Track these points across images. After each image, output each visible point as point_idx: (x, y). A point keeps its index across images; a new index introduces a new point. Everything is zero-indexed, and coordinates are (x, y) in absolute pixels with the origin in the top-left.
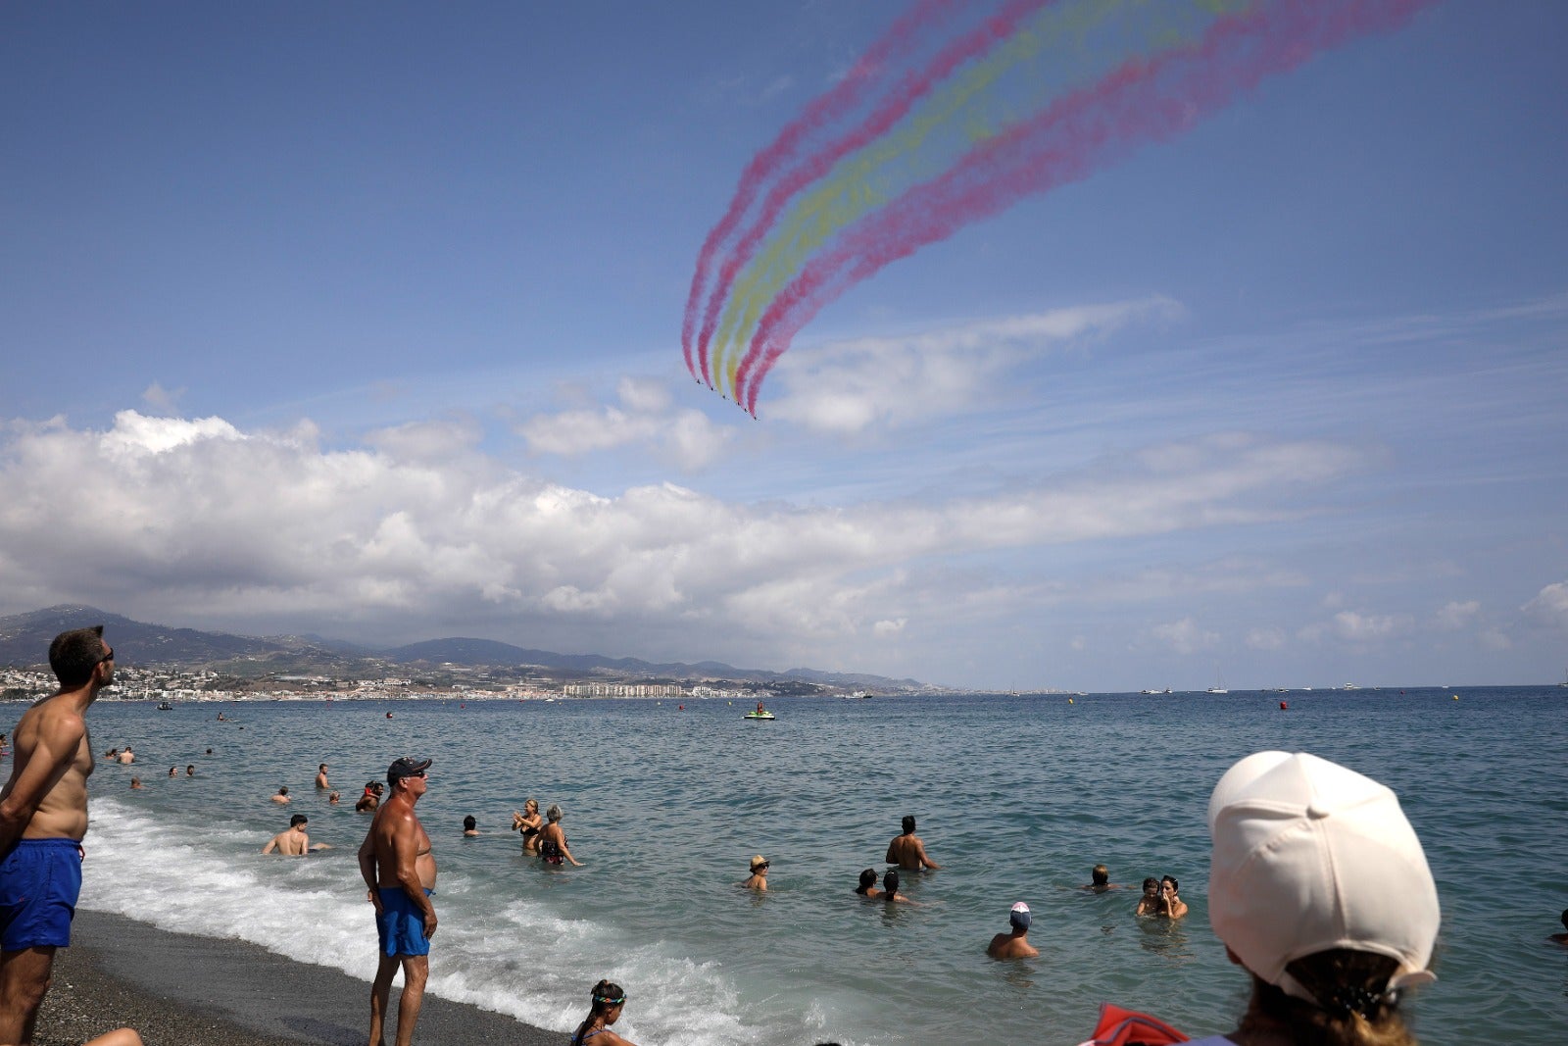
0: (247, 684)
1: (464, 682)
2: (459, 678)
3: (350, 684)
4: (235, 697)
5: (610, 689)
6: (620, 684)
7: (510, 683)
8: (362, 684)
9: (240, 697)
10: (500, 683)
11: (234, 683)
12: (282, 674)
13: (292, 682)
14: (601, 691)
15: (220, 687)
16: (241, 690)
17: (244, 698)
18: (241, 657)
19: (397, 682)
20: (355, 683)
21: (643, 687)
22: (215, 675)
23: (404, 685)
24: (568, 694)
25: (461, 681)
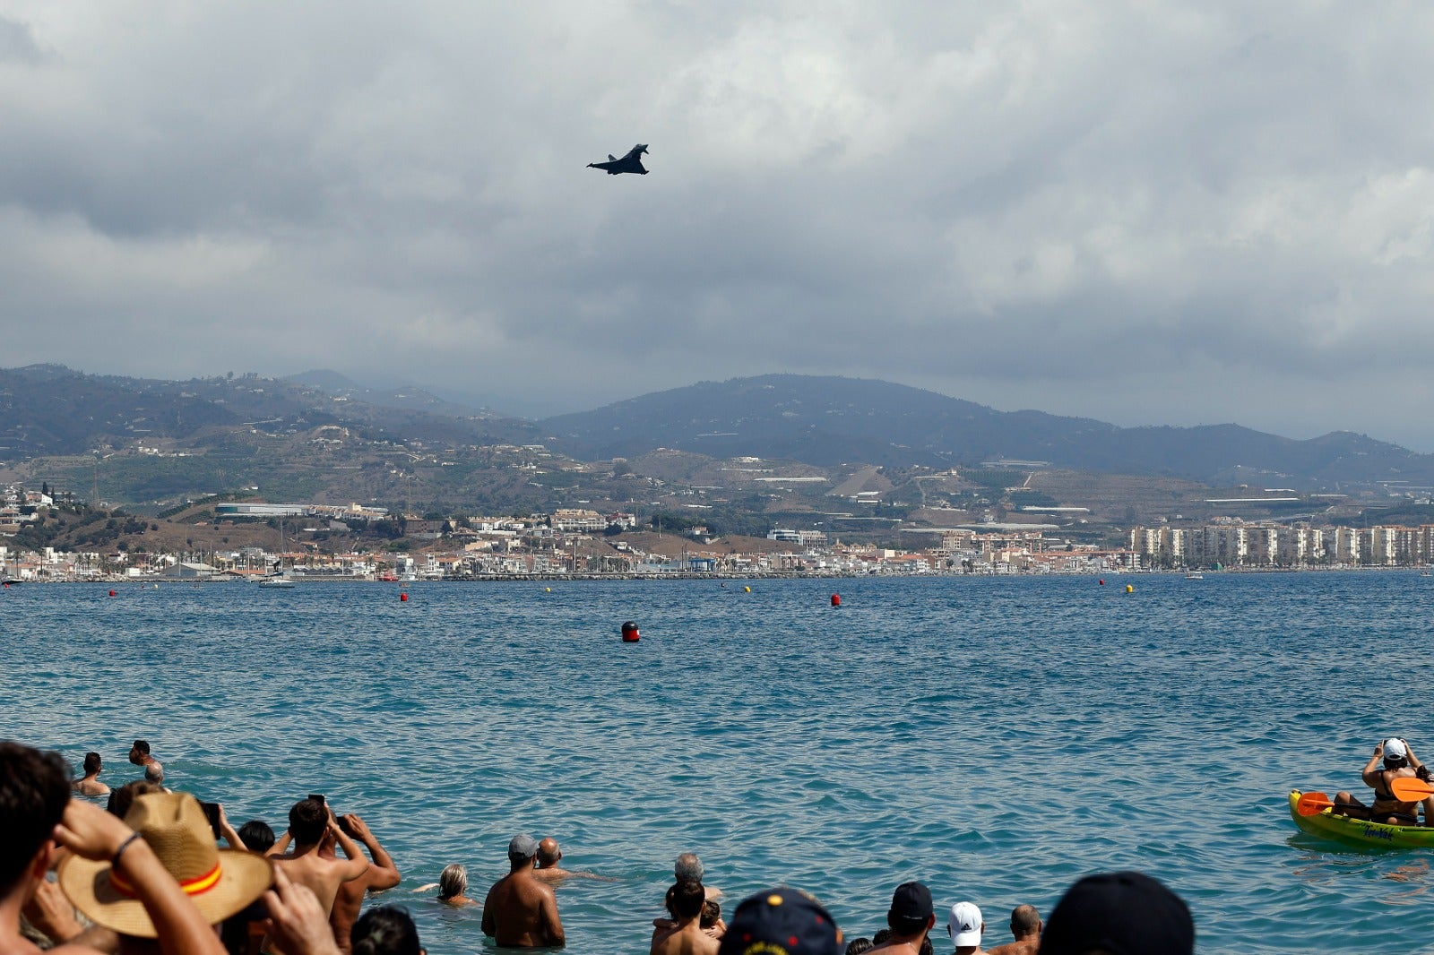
0: (138, 528)
1: (805, 521)
2: (787, 506)
3: (446, 528)
4: (107, 568)
5: (1281, 538)
6: (1316, 524)
7: (951, 521)
8: (487, 528)
9: (122, 568)
10: (921, 522)
11: (103, 524)
12: (240, 497)
13: (272, 522)
14: (1251, 547)
15: (61, 539)
16: (123, 547)
17: (134, 572)
18: (116, 447)
19: (593, 519)
20: (463, 522)
21: (1391, 534)
22: (46, 500)
23: (614, 531)
24: (1144, 557)
25: (794, 516)
